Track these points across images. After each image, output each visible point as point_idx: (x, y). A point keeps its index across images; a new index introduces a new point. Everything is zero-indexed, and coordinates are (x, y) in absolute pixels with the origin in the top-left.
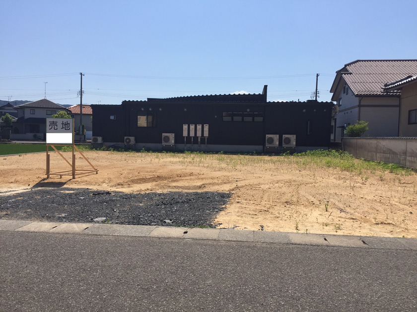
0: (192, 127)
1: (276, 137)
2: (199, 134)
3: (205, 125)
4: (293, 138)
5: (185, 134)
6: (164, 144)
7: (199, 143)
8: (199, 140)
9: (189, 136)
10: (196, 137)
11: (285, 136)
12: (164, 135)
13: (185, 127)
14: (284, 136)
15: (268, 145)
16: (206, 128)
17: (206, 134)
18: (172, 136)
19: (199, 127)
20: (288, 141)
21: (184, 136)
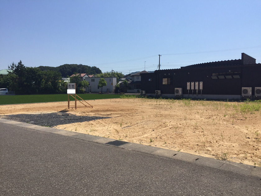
0: (193, 84)
1: (249, 89)
2: (197, 88)
3: (200, 82)
5: (188, 88)
6: (176, 94)
7: (197, 94)
8: (197, 92)
9: (191, 90)
10: (195, 90)
12: (176, 89)
13: (188, 84)
14: (256, 88)
15: (243, 95)
16: (201, 84)
17: (201, 88)
18: (180, 90)
19: (197, 84)
20: (259, 91)
21: (188, 89)
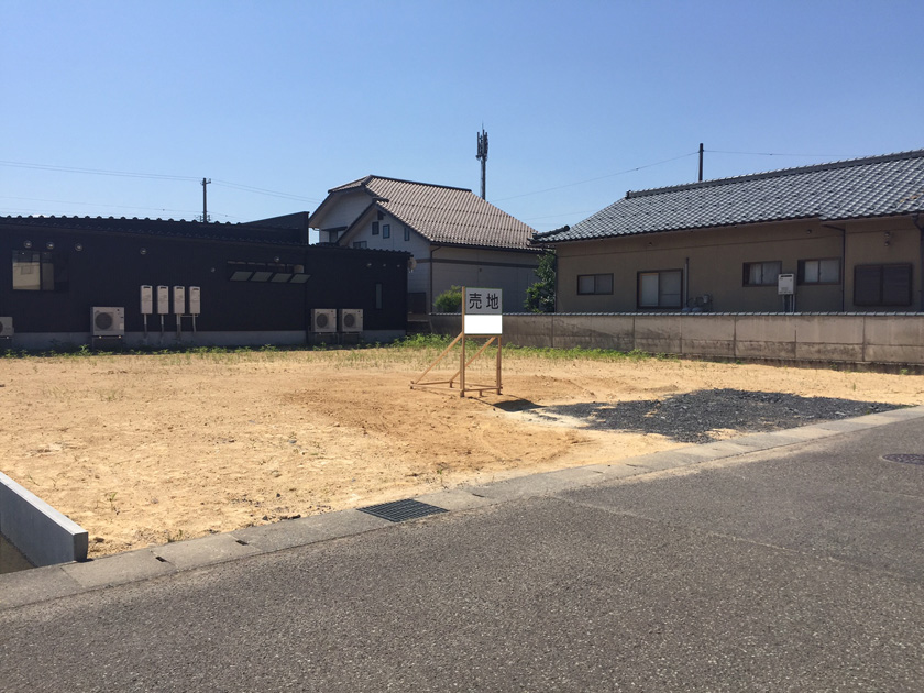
0: (163, 292)
1: (331, 314)
2: (179, 308)
3: (192, 288)
4: (358, 314)
5: (146, 308)
6: (98, 332)
7: (179, 329)
8: (179, 322)
9: (155, 315)
10: (171, 315)
11: (345, 311)
12: (97, 310)
13: (146, 292)
15: (318, 330)
16: (195, 294)
17: (196, 308)
18: (118, 314)
19: (179, 292)
20: (351, 320)
